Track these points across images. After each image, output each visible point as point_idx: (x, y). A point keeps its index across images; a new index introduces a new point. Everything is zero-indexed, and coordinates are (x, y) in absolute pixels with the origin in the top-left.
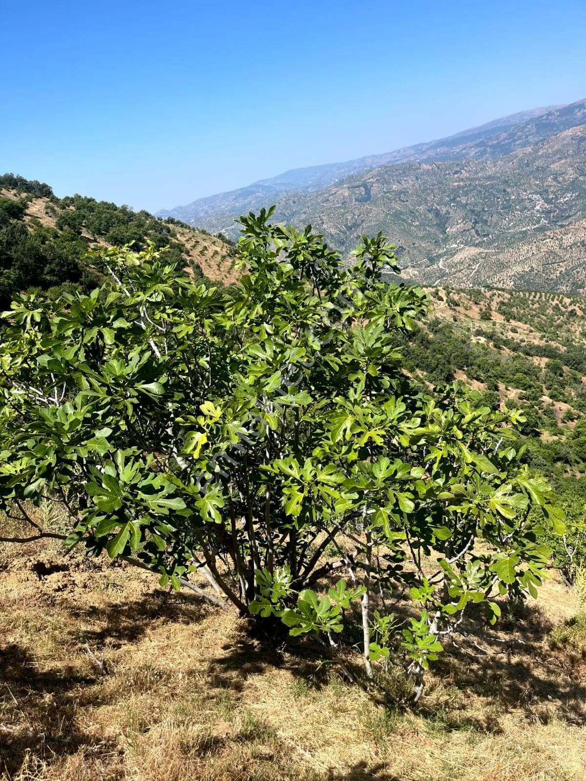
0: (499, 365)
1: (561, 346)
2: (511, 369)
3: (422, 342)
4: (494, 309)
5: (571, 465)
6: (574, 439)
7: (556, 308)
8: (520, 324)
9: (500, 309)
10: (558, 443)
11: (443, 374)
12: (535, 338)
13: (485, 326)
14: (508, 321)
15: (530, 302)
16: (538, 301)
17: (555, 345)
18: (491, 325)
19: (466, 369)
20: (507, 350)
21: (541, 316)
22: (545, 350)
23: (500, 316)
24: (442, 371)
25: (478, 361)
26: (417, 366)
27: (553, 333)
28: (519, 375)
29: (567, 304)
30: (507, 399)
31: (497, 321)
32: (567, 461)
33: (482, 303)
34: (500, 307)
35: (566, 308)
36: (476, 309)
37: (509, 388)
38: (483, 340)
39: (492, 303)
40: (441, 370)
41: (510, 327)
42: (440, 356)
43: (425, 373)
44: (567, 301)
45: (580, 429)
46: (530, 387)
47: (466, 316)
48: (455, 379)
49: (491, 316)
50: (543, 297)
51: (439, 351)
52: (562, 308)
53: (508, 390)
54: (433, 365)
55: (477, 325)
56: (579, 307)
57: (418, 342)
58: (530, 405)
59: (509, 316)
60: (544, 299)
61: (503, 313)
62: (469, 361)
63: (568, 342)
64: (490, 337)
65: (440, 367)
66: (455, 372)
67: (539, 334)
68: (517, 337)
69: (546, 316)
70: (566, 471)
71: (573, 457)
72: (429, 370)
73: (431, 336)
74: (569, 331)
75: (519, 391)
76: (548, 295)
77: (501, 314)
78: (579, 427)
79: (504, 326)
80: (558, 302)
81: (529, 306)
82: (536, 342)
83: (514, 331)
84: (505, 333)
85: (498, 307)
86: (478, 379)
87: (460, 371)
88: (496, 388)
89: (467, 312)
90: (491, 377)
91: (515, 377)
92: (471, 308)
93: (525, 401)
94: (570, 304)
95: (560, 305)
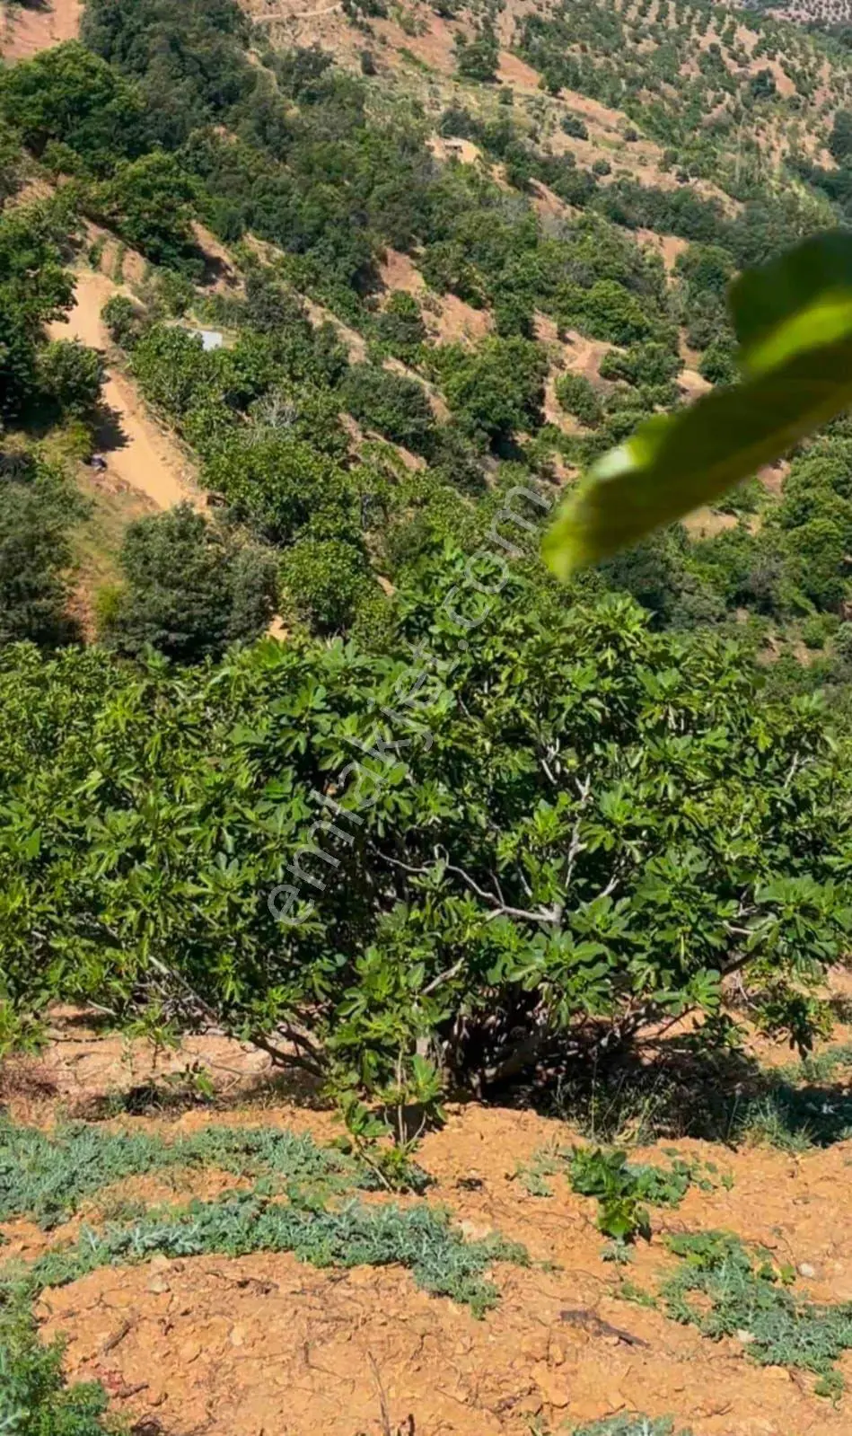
0: (533, 244)
1: (726, 198)
2: (577, 260)
3: (261, 129)
4: (504, 40)
5: (778, 622)
6: (788, 526)
7: (712, 60)
8: (595, 107)
9: (526, 42)
10: (738, 538)
11: (343, 263)
12: (643, 162)
13: (477, 101)
14: (555, 91)
15: (626, 29)
16: (653, 29)
17: (707, 194)
18: (493, 100)
19: (421, 250)
20: (551, 196)
21: (664, 86)
22: (676, 210)
23: (524, 68)
24: (339, 251)
25: (463, 222)
26: (249, 219)
27: (702, 148)
28: (604, 289)
29: (748, 51)
30: (563, 375)
31: (517, 88)
32: (767, 607)
33: (464, 14)
34: (528, 35)
35: (743, 63)
36: (442, 34)
37: (572, 335)
38: (469, 152)
39: (500, 19)
40: (337, 245)
41: (561, 115)
42: (328, 189)
43: (279, 253)
44: (748, 38)
45: (809, 493)
46: (640, 333)
47: (408, 57)
48: (382, 287)
49: (496, 65)
50: (672, 17)
51: (328, 169)
52: (729, 61)
53: (567, 341)
54: (309, 225)
55: (446, 95)
56: (783, 64)
57: (248, 124)
58: (639, 399)
59: (558, 77)
60: (673, 26)
61: (538, 61)
62: (435, 218)
63: (747, 189)
64: (497, 143)
65: (333, 232)
66: (384, 259)
67: (656, 150)
68: (586, 154)
69: (680, 86)
70: (766, 644)
71: (786, 592)
72: (293, 242)
73: (294, 112)
74: (749, 147)
75: (604, 347)
76: (688, 10)
77: (531, 62)
78: (807, 485)
79: (538, 109)
80: (717, 40)
81: (622, 45)
82: (648, 177)
83: (575, 129)
84: (542, 136)
85: (519, 33)
86: (465, 294)
87: (403, 260)
88: (528, 330)
89: (410, 44)
90: (509, 288)
91: (592, 293)
92: (424, 27)
93: (623, 383)
94: (757, 53)
95: (724, 52)
